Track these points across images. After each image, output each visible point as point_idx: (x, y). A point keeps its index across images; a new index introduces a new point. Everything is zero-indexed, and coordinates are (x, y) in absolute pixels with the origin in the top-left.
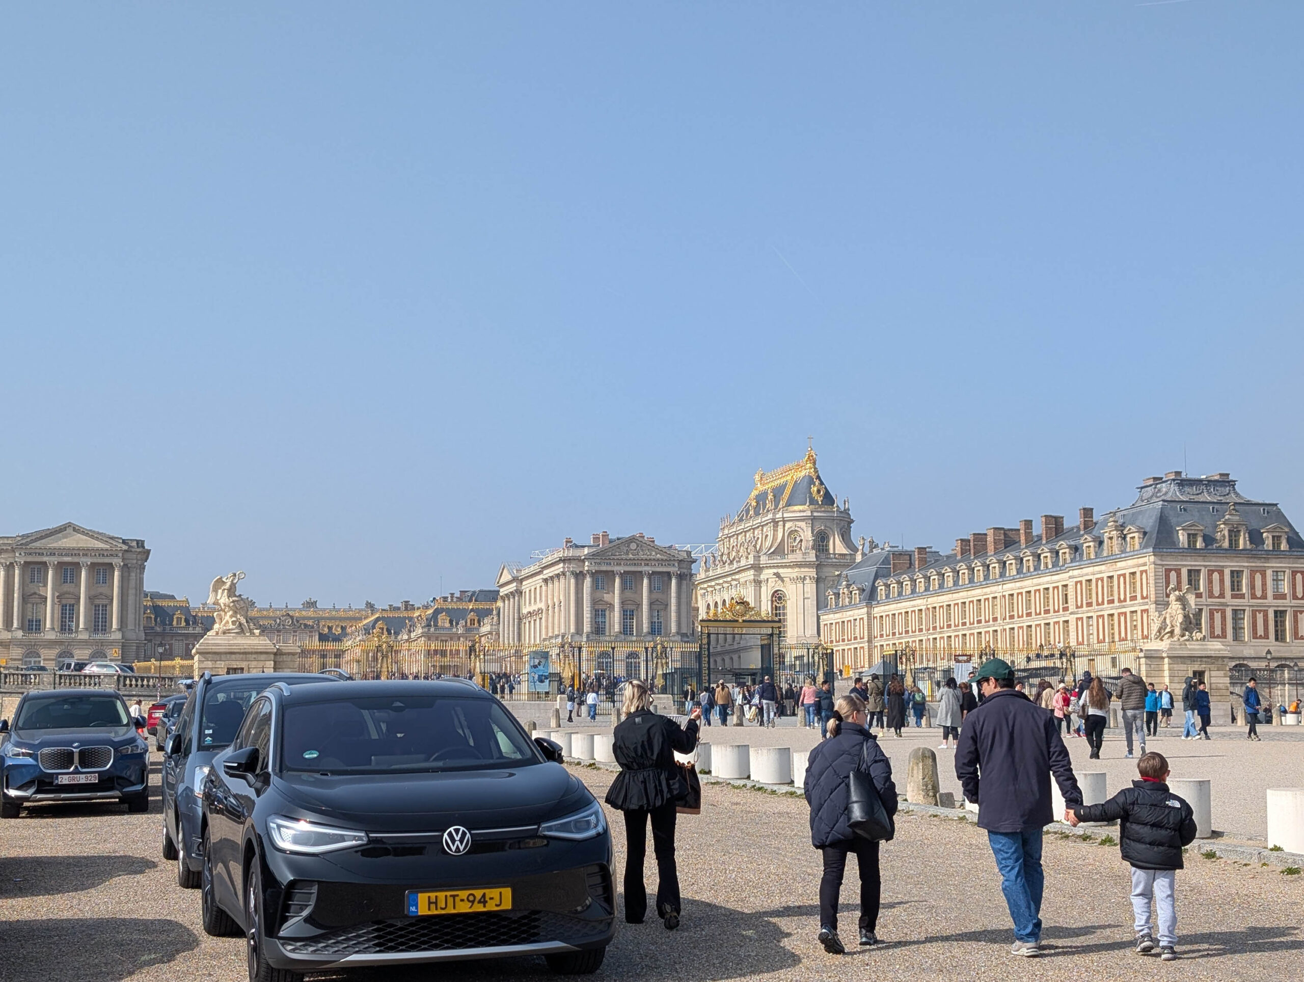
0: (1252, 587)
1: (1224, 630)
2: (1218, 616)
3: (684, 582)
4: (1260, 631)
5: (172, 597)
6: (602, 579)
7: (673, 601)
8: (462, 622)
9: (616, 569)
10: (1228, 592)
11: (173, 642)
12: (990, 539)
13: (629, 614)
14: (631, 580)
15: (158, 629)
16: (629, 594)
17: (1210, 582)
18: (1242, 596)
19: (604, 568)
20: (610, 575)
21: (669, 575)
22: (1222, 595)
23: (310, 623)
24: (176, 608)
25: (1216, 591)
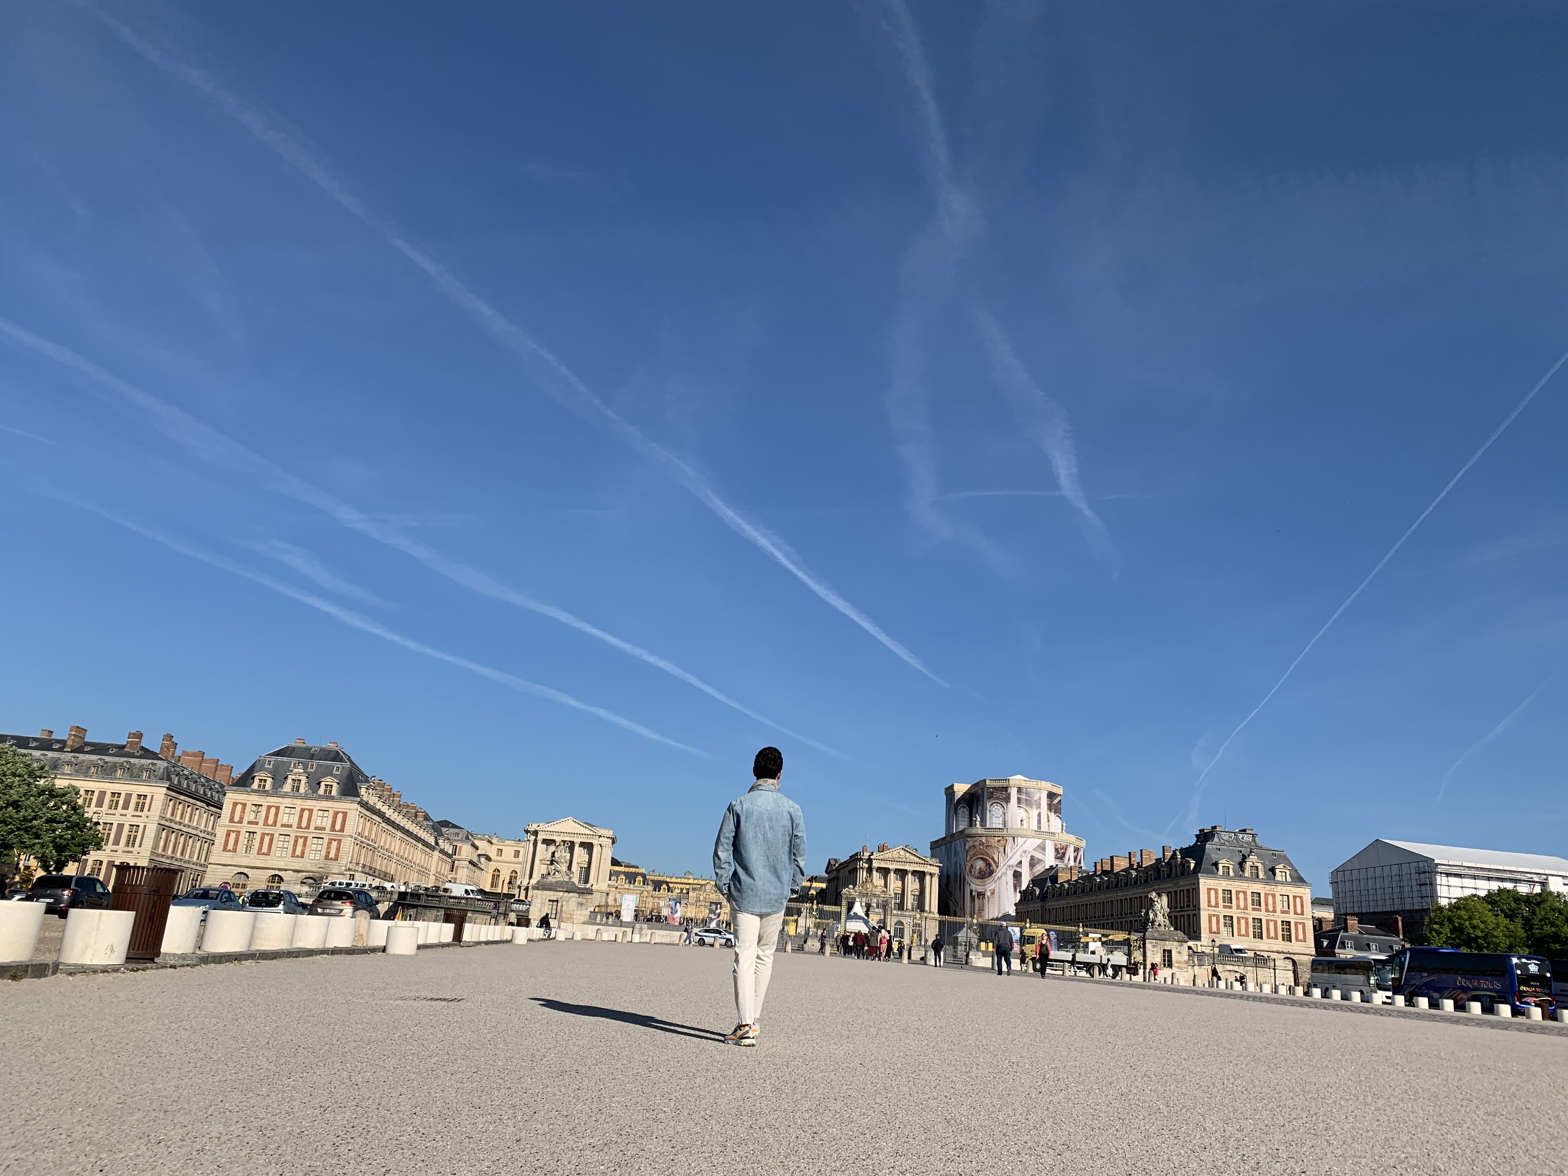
0: (1267, 904)
1: (1247, 931)
2: (1243, 922)
3: (934, 879)
4: (1272, 934)
9: (891, 866)
10: (1250, 907)
14: (900, 875)
17: (1238, 899)
20: (887, 871)
22: (1246, 908)
25: (1242, 905)
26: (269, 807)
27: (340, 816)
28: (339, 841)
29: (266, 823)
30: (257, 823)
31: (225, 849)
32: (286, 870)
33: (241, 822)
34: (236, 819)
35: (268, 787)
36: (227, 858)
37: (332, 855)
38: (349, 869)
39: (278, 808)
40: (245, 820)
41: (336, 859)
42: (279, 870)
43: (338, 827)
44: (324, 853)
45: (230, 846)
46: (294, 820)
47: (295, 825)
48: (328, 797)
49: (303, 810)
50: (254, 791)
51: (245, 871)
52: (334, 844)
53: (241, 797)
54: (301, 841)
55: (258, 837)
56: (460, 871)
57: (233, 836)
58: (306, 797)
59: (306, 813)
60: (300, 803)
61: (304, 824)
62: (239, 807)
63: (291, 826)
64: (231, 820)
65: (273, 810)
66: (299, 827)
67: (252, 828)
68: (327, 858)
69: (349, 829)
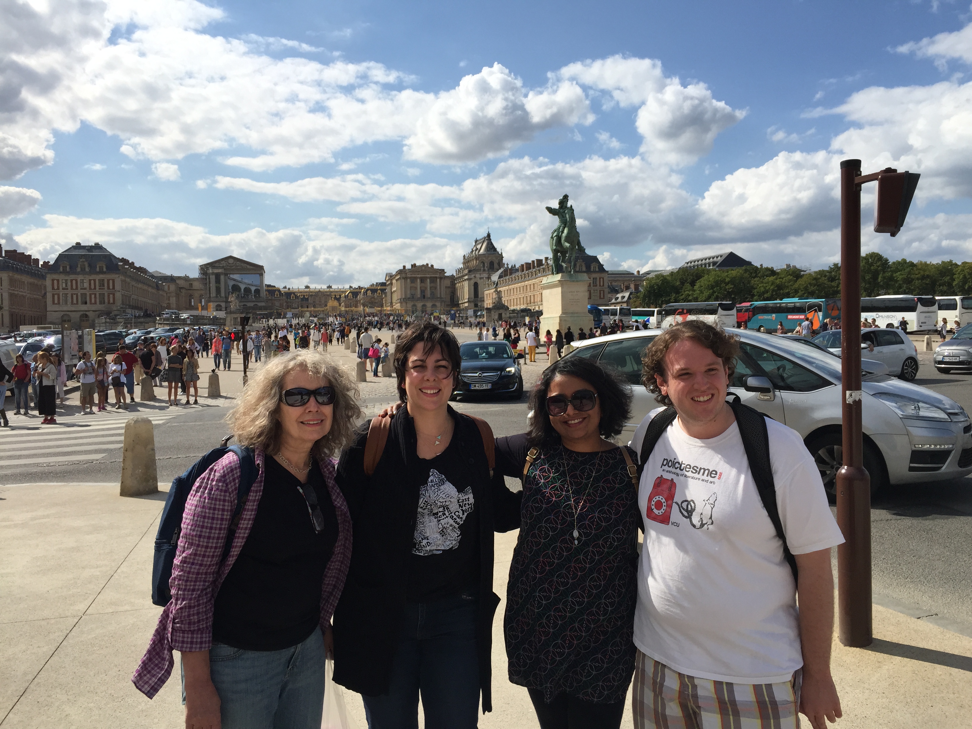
3: (442, 280)
5: (274, 287)
6: (413, 280)
7: (438, 287)
8: (376, 294)
9: (418, 276)
12: (525, 266)
13: (423, 292)
14: (423, 280)
16: (423, 284)
18: (596, 286)
19: (413, 276)
20: (416, 278)
21: (436, 277)
24: (276, 290)
26: (72, 281)
27: (111, 282)
28: (114, 295)
29: (72, 288)
30: (67, 289)
31: (54, 303)
32: (89, 311)
33: (58, 289)
34: (56, 287)
35: (68, 269)
36: (56, 308)
37: (111, 301)
38: (122, 308)
39: (76, 281)
40: (61, 288)
41: (114, 303)
42: (86, 311)
43: (111, 287)
44: (106, 301)
45: (56, 302)
46: (86, 285)
47: (88, 288)
48: (101, 272)
49: (90, 280)
50: (61, 272)
51: (68, 313)
52: (111, 296)
53: (55, 276)
54: (93, 296)
55: (69, 296)
56: (171, 299)
57: (56, 297)
58: (90, 273)
59: (92, 282)
60: (88, 277)
61: (93, 287)
62: (55, 282)
63: (85, 289)
64: (53, 288)
65: (74, 282)
66: (90, 289)
67: (66, 292)
68: (109, 303)
69: (118, 287)
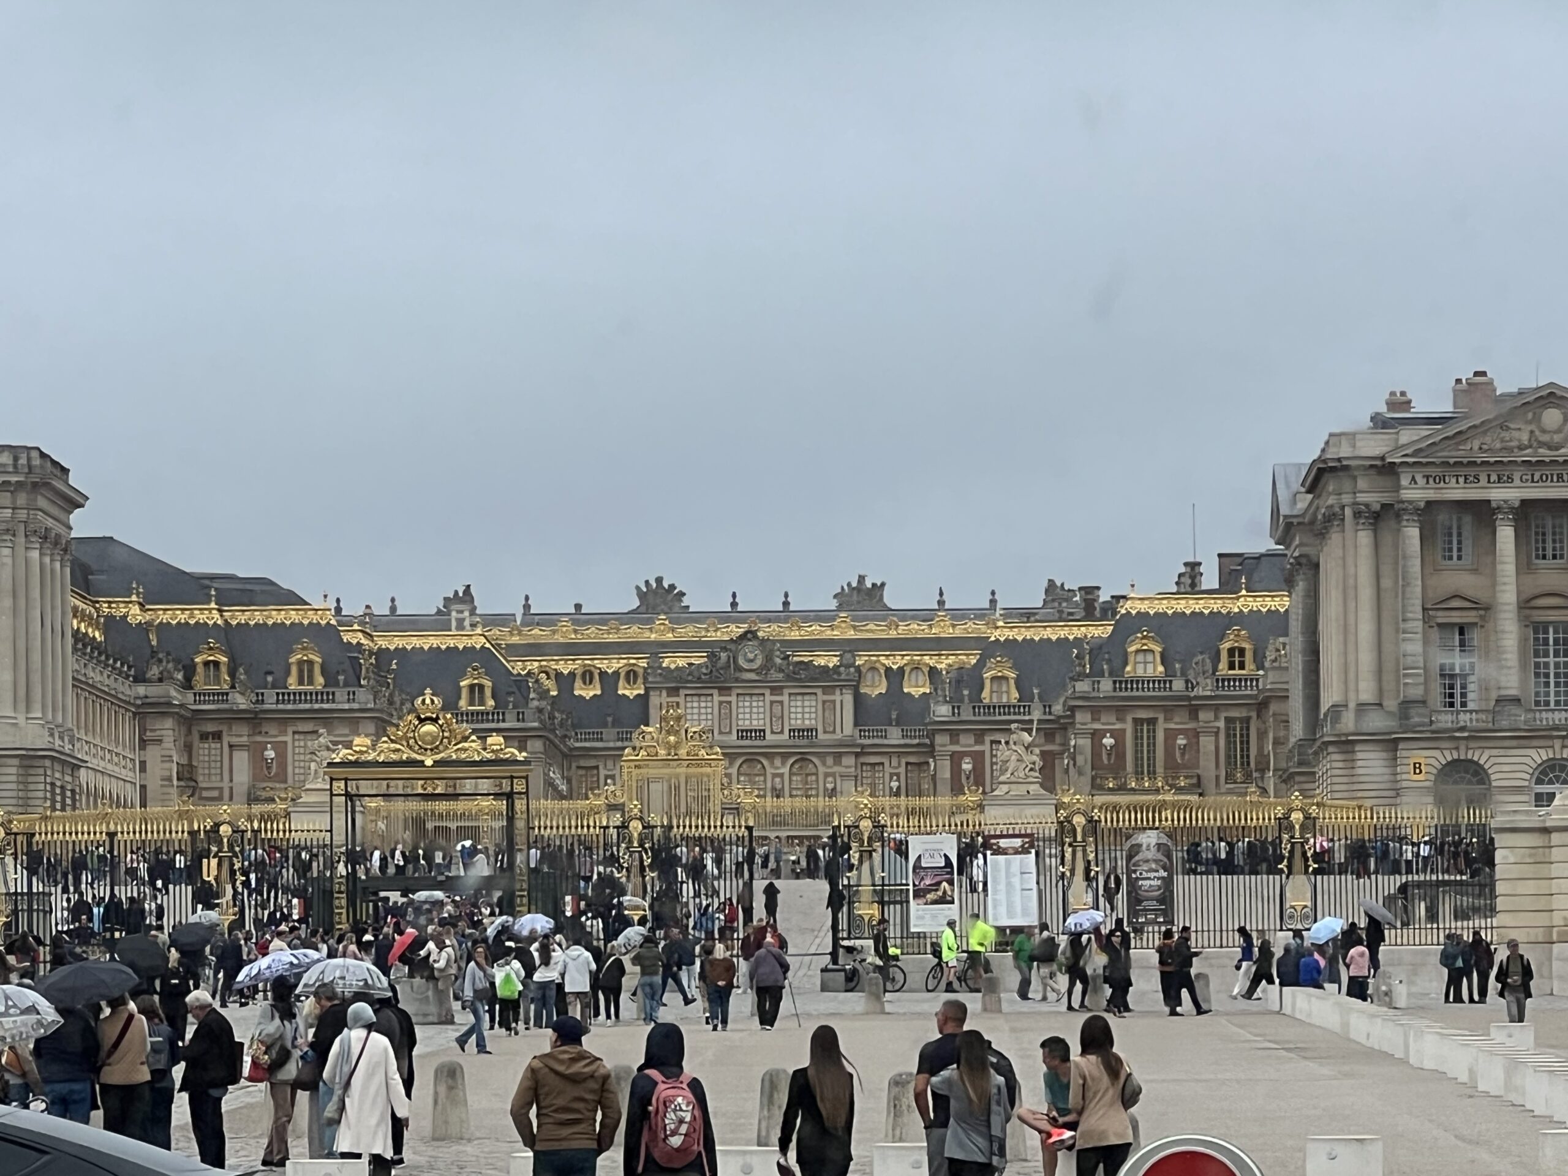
6: (1454, 529)
8: (1202, 660)
9: (1498, 494)
11: (288, 738)
13: (1552, 637)
14: (1547, 529)
15: (241, 701)
16: (1549, 573)
19: (1456, 492)
20: (1478, 516)
23: (828, 660)
